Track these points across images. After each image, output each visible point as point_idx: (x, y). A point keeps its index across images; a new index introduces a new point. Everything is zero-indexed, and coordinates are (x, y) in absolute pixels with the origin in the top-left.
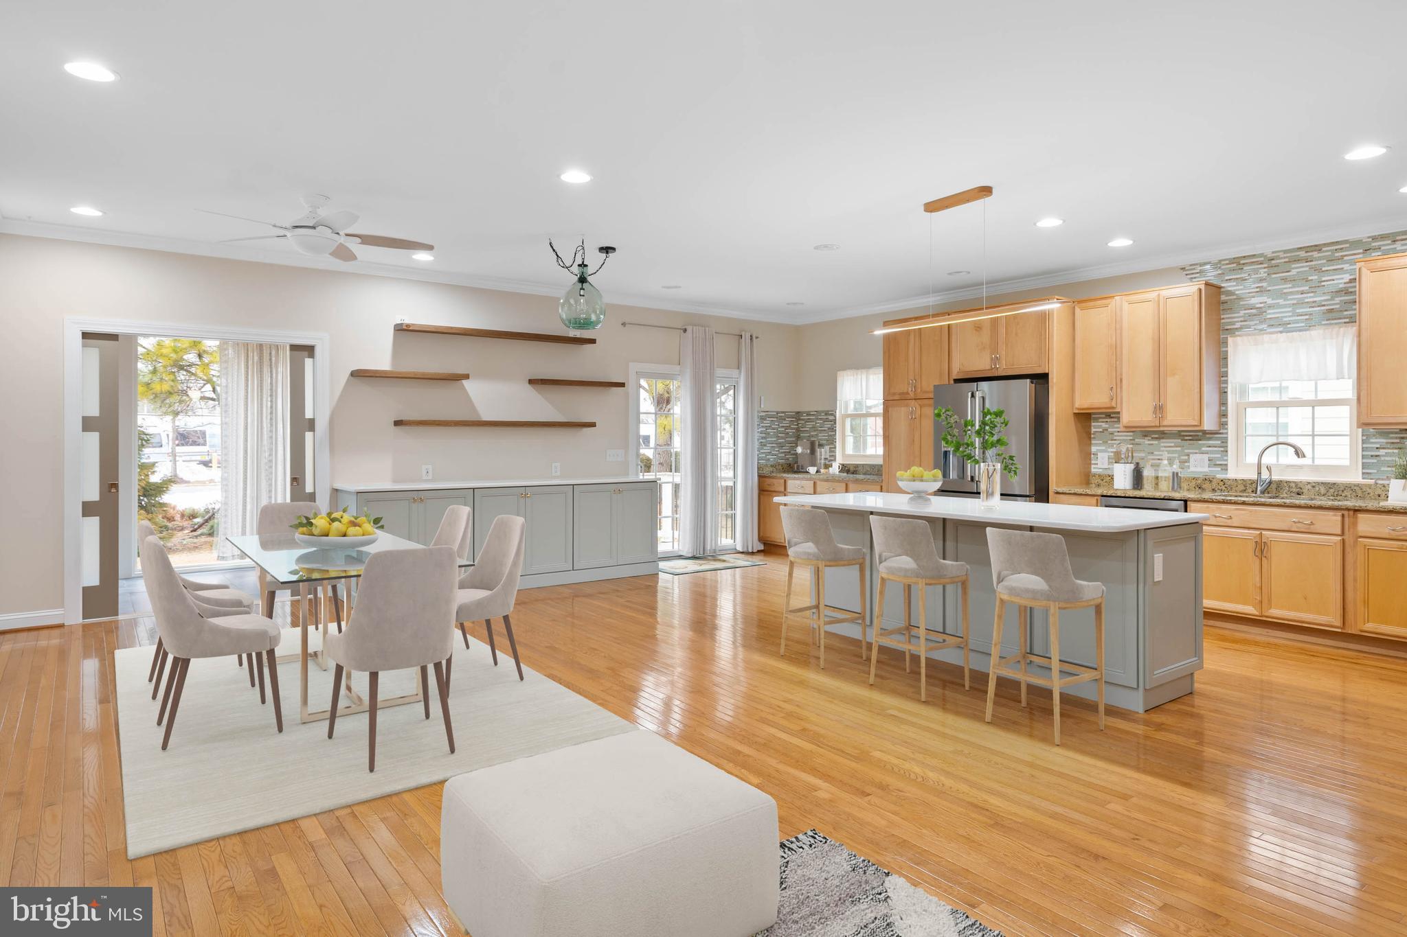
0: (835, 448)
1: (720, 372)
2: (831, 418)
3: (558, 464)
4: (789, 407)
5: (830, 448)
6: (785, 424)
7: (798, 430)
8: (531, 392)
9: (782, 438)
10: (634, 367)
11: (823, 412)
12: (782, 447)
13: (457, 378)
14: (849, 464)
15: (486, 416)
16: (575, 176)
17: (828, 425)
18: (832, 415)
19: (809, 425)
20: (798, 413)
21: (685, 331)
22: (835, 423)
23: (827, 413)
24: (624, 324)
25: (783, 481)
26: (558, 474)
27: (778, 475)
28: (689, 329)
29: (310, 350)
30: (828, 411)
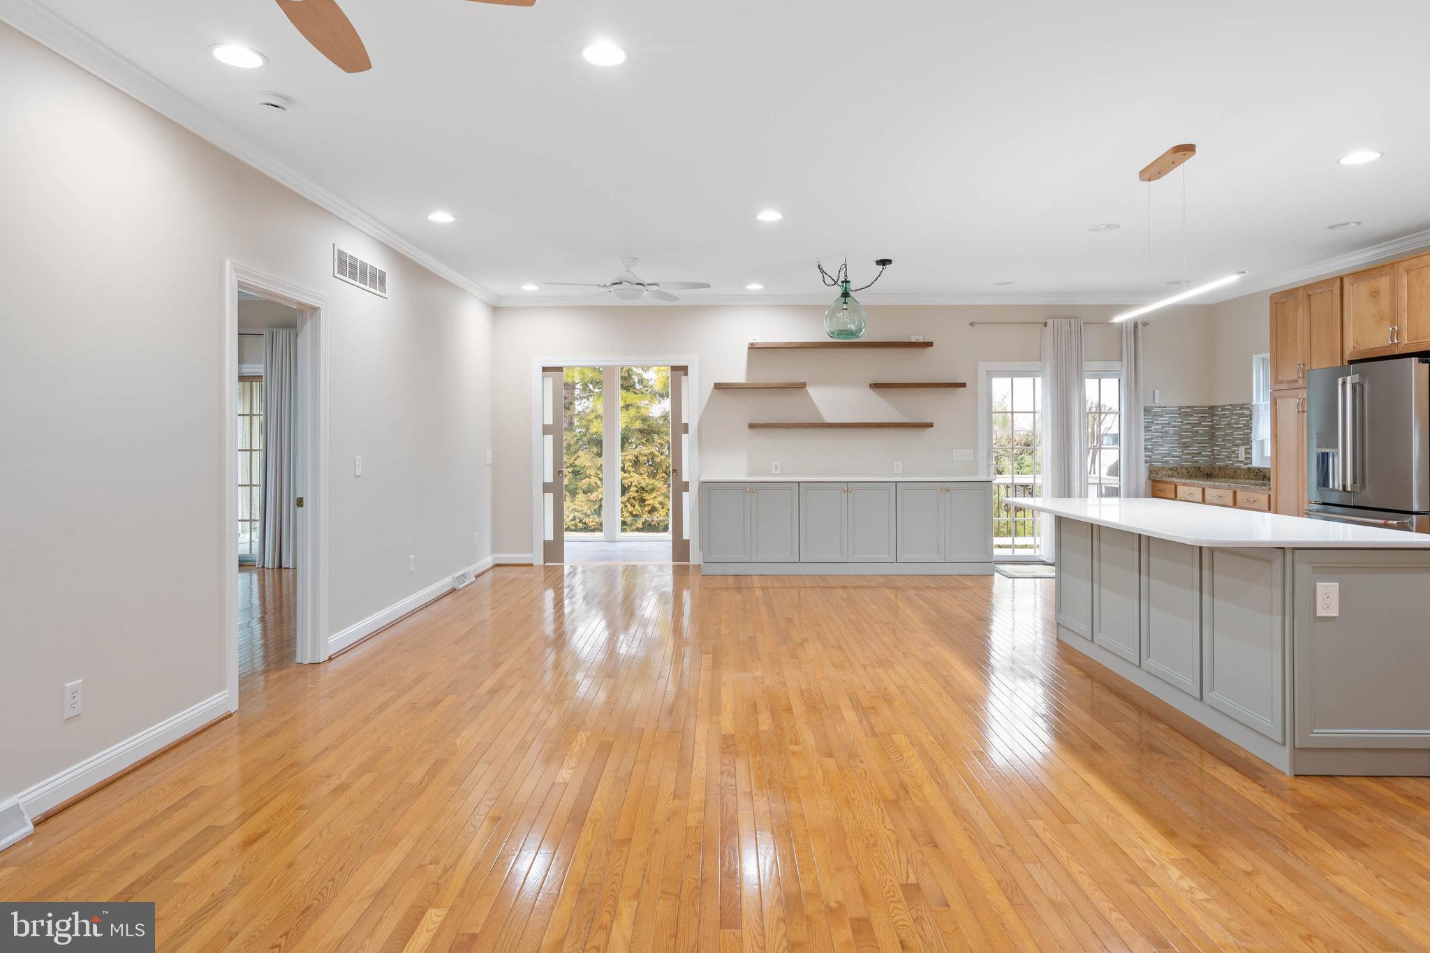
0: (1251, 449)
1: (1088, 365)
2: (1247, 412)
3: (900, 463)
4: (1200, 400)
5: (1246, 449)
6: (1194, 420)
7: (1212, 427)
8: (872, 395)
9: (1188, 437)
10: (983, 366)
11: (1238, 405)
12: (1188, 447)
13: (802, 386)
14: (1265, 468)
15: (829, 419)
16: (769, 216)
17: (1243, 421)
18: (1248, 408)
19: (1225, 421)
20: (1212, 408)
21: (1046, 325)
22: (1251, 419)
23: (1242, 407)
24: (972, 324)
25: (1173, 486)
26: (900, 472)
27: (1168, 480)
28: (1050, 322)
29: (684, 369)
30: (1244, 404)
